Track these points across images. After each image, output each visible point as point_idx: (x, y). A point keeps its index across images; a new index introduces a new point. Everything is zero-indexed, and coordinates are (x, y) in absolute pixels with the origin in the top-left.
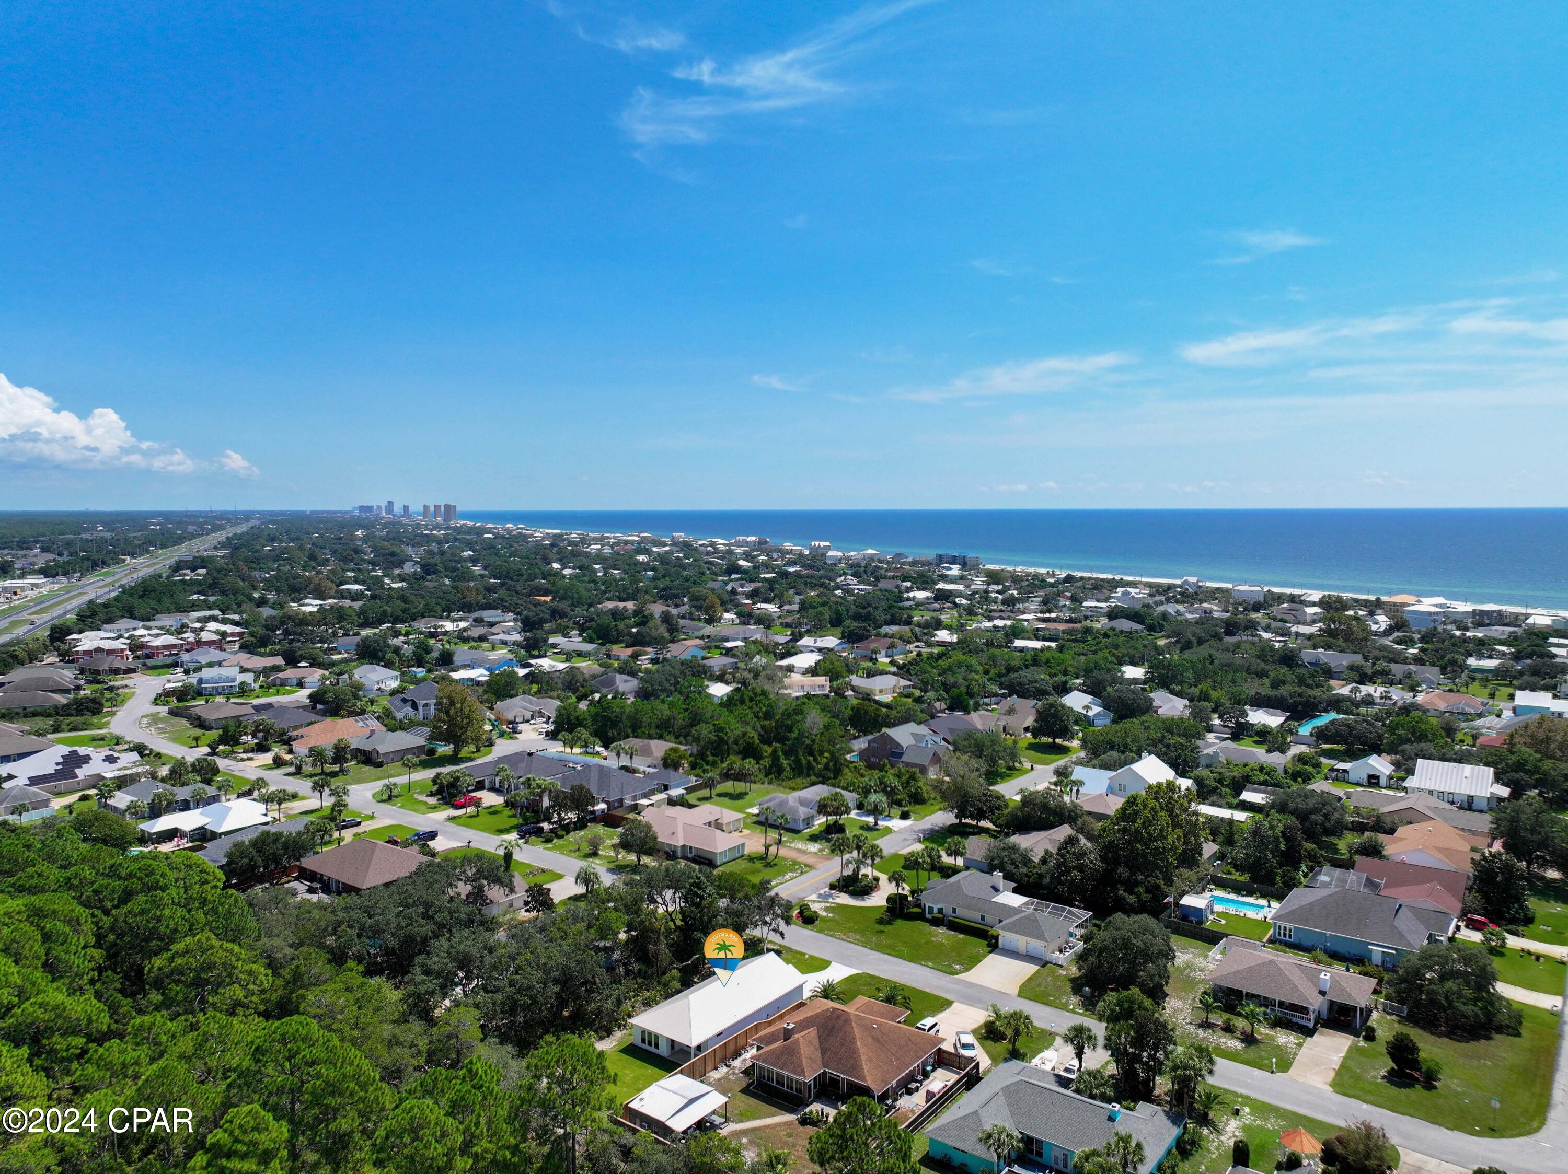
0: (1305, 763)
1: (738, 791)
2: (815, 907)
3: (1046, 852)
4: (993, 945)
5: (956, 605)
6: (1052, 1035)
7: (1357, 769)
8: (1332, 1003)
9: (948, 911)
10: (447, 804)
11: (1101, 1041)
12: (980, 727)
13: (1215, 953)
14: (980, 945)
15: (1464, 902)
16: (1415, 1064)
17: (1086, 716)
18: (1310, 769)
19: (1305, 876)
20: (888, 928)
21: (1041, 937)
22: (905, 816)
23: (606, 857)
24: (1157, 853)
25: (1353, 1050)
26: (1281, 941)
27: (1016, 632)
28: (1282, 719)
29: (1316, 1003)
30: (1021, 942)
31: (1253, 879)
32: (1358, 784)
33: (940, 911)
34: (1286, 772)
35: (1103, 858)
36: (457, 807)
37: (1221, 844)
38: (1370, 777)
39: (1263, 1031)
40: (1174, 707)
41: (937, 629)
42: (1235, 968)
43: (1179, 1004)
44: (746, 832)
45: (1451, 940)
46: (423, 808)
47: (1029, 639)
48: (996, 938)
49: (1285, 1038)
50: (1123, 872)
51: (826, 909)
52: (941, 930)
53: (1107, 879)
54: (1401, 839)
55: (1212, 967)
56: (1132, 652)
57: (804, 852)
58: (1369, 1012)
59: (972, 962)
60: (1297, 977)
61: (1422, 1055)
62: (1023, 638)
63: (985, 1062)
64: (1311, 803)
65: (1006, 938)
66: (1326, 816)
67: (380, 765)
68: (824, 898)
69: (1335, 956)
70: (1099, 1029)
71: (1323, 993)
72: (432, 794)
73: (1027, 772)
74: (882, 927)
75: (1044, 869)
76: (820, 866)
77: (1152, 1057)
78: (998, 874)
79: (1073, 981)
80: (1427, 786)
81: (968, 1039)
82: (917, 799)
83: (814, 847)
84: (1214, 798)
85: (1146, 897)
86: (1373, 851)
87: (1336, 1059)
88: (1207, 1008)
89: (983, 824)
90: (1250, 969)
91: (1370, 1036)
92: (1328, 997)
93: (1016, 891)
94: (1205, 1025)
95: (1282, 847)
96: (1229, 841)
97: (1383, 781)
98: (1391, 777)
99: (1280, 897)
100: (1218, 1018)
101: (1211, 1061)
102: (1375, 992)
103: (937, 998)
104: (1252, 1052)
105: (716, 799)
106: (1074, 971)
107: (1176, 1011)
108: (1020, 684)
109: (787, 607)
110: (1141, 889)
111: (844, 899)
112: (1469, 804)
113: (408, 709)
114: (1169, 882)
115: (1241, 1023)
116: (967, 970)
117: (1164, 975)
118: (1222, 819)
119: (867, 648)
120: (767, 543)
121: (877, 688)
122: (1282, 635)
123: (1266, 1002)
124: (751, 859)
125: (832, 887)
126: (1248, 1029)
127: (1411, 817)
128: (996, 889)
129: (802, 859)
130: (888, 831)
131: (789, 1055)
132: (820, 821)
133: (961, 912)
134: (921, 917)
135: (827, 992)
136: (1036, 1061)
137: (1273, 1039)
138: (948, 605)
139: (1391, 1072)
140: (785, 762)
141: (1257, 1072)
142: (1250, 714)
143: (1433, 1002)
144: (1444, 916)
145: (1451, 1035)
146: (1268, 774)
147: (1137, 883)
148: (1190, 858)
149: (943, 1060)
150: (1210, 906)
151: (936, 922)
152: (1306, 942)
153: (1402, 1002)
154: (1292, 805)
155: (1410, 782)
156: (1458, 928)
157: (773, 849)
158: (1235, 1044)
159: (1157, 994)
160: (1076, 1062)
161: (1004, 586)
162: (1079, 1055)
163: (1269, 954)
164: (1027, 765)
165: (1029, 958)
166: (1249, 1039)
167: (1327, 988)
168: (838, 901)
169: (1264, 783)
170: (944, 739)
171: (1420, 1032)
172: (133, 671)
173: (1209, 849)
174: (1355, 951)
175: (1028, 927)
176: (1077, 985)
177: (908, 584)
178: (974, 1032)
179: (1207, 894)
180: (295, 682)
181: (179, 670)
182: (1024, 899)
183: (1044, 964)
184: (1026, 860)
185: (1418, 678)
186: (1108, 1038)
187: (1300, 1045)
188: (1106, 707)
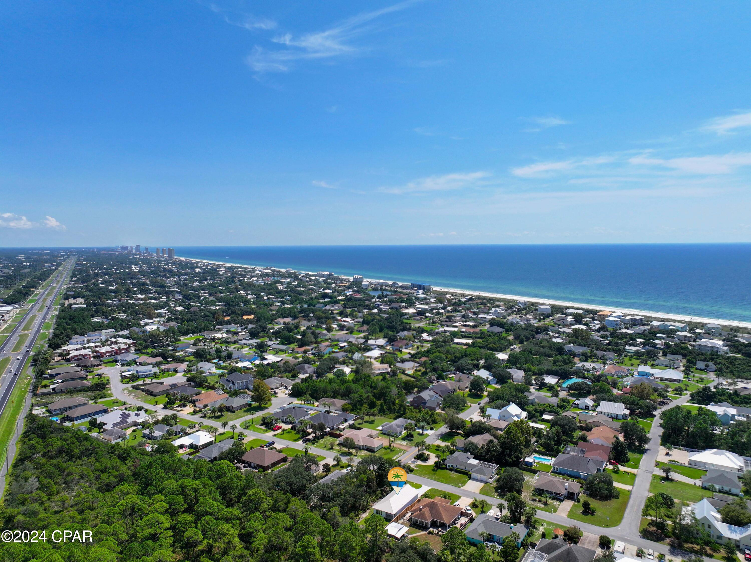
0: (564, 402)
1: (371, 420)
2: (412, 466)
3: (483, 445)
4: (470, 477)
5: (426, 317)
6: (491, 505)
7: (582, 402)
8: (568, 492)
9: (454, 466)
10: (269, 429)
11: (506, 507)
12: (450, 388)
13: (536, 477)
14: (465, 477)
15: (609, 456)
16: (589, 509)
17: (487, 380)
18: (566, 404)
19: (563, 447)
20: (436, 472)
21: (484, 474)
22: (432, 429)
23: (337, 450)
24: (517, 445)
25: (574, 505)
26: (555, 472)
27: (454, 335)
28: (557, 380)
29: (564, 492)
30: (479, 476)
31: (547, 450)
32: (582, 409)
33: (452, 466)
34: (558, 406)
35: (501, 447)
36: (274, 430)
37: (536, 437)
38: (586, 406)
39: (549, 501)
40: (518, 376)
41: (422, 333)
42: (542, 483)
43: (526, 494)
44: (380, 437)
45: (604, 470)
46: (262, 431)
47: (460, 338)
48: (471, 475)
49: (556, 503)
50: (507, 451)
51: (415, 466)
52: (453, 473)
53: (502, 453)
54: (593, 433)
55: (535, 482)
56: (501, 346)
57: (401, 445)
58: (579, 493)
59: (464, 483)
60: (559, 485)
61: (591, 506)
62: (457, 338)
63: (474, 514)
64: (565, 422)
65: (474, 475)
66: (570, 426)
67: (234, 412)
68: (413, 462)
69: (571, 476)
70: (506, 504)
71: (566, 489)
72: (261, 425)
73: (469, 408)
74: (434, 472)
75: (483, 450)
76: (408, 450)
77: (520, 511)
78: (469, 453)
79: (495, 488)
80: (604, 410)
81: (469, 508)
82: (435, 422)
83: (404, 443)
84: (534, 419)
85: (514, 459)
86: (584, 439)
87: (569, 508)
88: (534, 495)
89: (459, 431)
90: (546, 483)
91: (578, 501)
92: (568, 490)
93: (474, 458)
94: (534, 500)
95: (556, 439)
96: (539, 437)
97: (590, 408)
98: (593, 406)
99: (555, 457)
100: (537, 498)
101: (536, 511)
102: (581, 487)
103: (457, 495)
104: (546, 508)
105: (364, 423)
106: (495, 485)
107: (526, 496)
108: (462, 366)
109: (356, 320)
110: (513, 457)
111: (420, 463)
112: (616, 418)
113: (231, 385)
114: (521, 453)
115: (543, 499)
116: (463, 486)
117: (522, 486)
118: (537, 428)
119: (397, 346)
120: (332, 275)
121: (407, 368)
122: (558, 333)
123: (550, 493)
124: (386, 449)
125: (415, 458)
126: (545, 501)
127: (597, 424)
128: (468, 458)
129: (402, 448)
130: (427, 435)
131: (422, 515)
132: (404, 432)
133: (458, 466)
134: (446, 468)
135: (425, 495)
136: (488, 513)
137: (552, 503)
138: (424, 317)
139: (583, 511)
140: (385, 407)
141: (548, 513)
142: (546, 378)
143: (596, 491)
144: (602, 462)
145: (600, 500)
146: (552, 408)
147: (511, 455)
148: (527, 444)
149: (463, 514)
150: (534, 461)
151: (451, 470)
152: (562, 472)
153: (588, 490)
154: (559, 423)
155: (599, 409)
156: (607, 465)
157: (392, 445)
158: (542, 505)
159: (519, 492)
160: (500, 513)
161: (444, 304)
162: (501, 511)
163: (551, 477)
164: (469, 404)
165: (481, 481)
166: (546, 504)
167: (567, 488)
168: (418, 463)
169: (550, 412)
170: (440, 396)
171: (592, 499)
172: (100, 365)
173: (533, 440)
174: (576, 474)
175: (480, 471)
176: (496, 489)
177: (404, 304)
178: (469, 505)
179: (533, 456)
180: (173, 370)
181: (119, 364)
182: (478, 461)
183: (486, 483)
184: (477, 448)
185: (606, 357)
186: (508, 507)
187: (559, 505)
188: (494, 376)
